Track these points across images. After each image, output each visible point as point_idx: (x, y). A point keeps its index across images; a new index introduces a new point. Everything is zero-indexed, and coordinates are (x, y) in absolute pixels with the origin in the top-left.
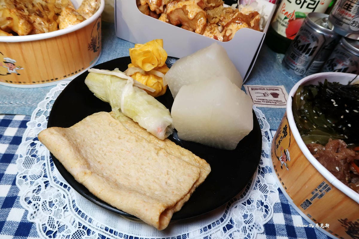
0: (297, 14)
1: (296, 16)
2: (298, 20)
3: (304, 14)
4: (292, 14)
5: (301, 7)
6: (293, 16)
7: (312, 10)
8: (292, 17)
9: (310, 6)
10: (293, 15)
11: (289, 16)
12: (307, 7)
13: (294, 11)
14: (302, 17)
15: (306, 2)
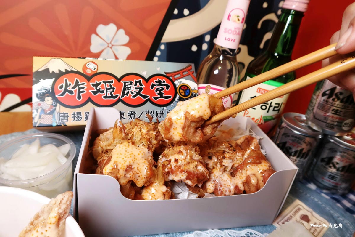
0: (265, 118)
1: (264, 120)
2: (267, 123)
3: (271, 116)
4: (259, 119)
5: (268, 112)
6: (262, 121)
7: (277, 112)
8: (260, 122)
9: (276, 109)
10: (261, 119)
11: (257, 121)
12: (274, 110)
13: (261, 116)
14: (270, 120)
15: (272, 106)
